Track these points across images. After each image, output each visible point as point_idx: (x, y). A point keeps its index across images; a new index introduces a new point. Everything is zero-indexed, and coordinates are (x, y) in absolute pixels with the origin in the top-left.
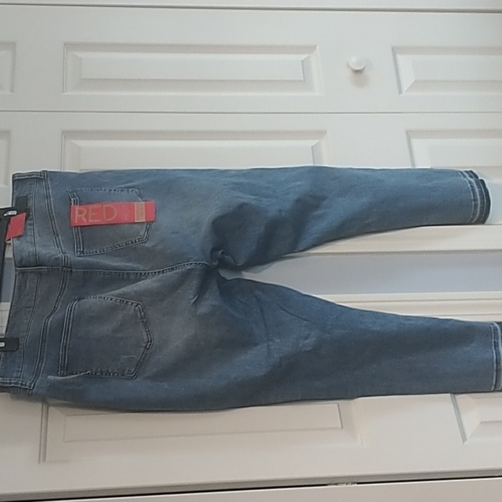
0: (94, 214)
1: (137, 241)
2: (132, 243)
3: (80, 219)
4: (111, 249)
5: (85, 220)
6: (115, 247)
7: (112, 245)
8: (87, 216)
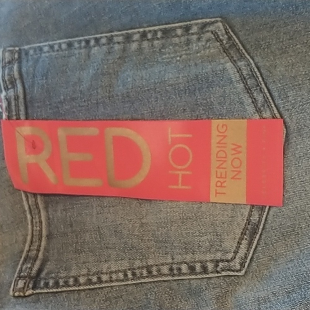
0: (77, 157)
1: (210, 266)
2: (192, 269)
3: (34, 169)
4: (121, 275)
5: (51, 176)
6: (134, 274)
7: (125, 265)
8: (54, 162)
